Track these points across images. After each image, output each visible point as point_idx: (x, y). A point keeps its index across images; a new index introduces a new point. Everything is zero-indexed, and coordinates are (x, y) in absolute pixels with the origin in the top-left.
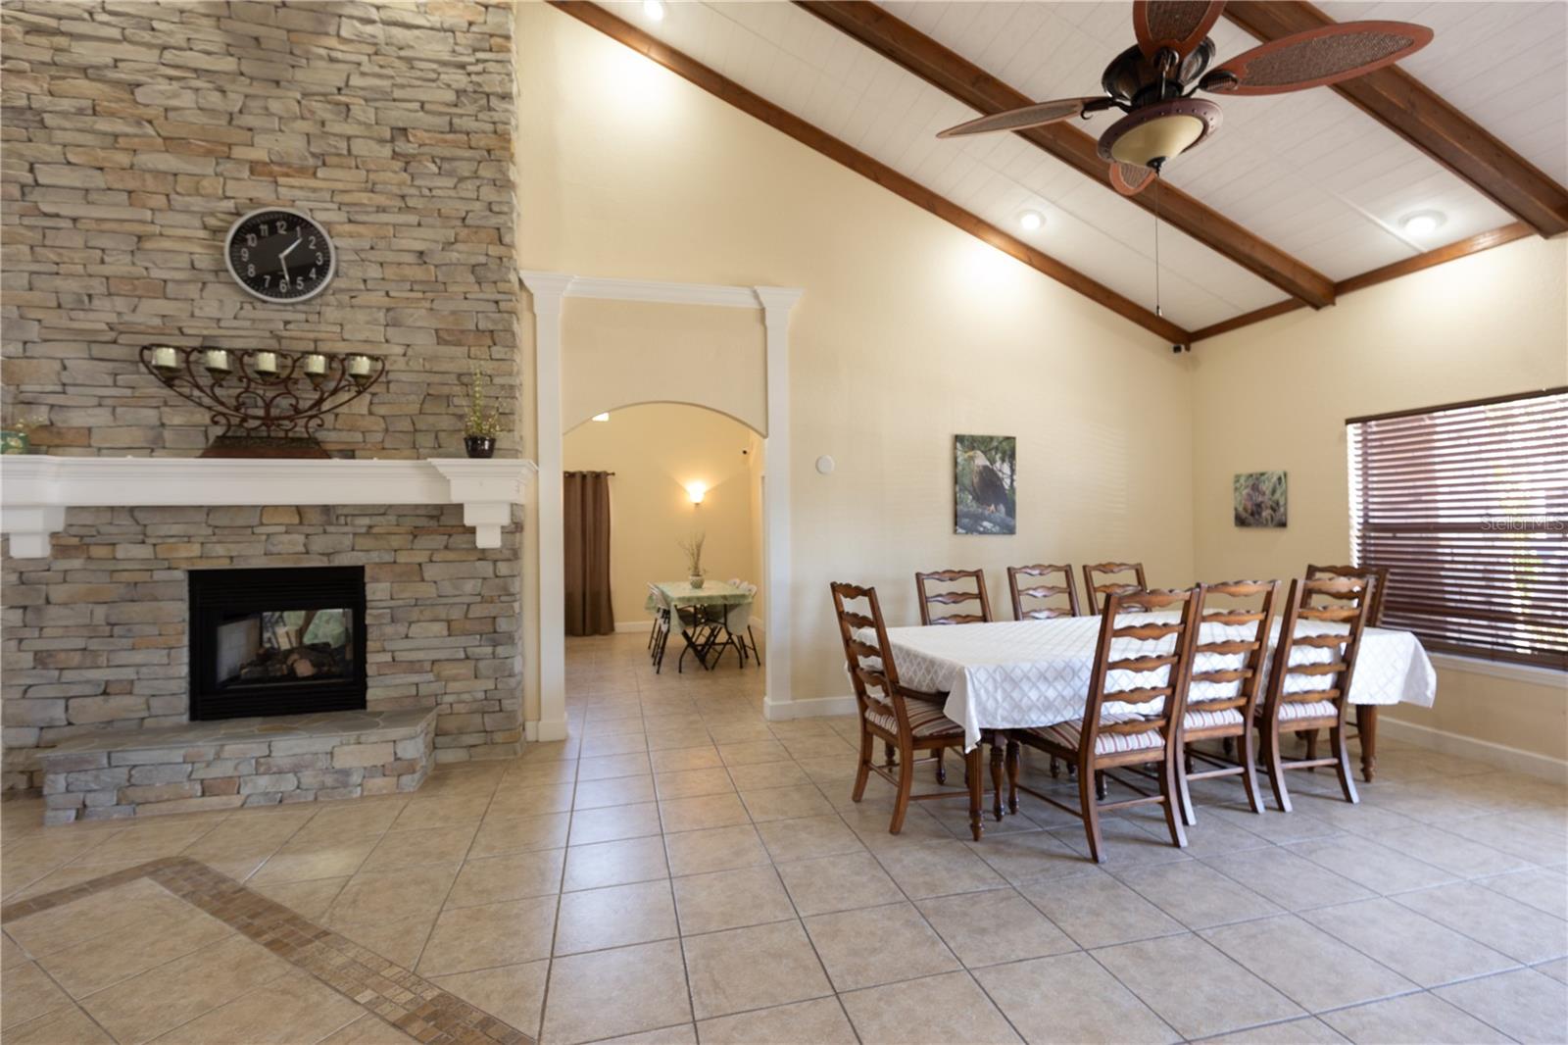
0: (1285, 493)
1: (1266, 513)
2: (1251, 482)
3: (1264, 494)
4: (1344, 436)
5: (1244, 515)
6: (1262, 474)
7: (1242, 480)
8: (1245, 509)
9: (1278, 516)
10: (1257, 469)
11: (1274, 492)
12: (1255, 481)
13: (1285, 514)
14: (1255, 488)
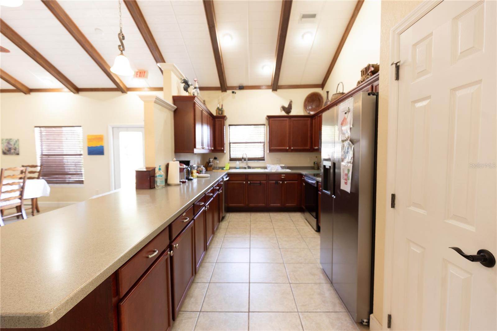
0: (18, 145)
1: (12, 151)
2: (7, 142)
3: (11, 145)
4: (34, 131)
5: (5, 151)
6: (11, 139)
7: (4, 140)
8: (6, 150)
9: (16, 152)
10: (9, 137)
11: (15, 144)
12: (9, 141)
13: (18, 151)
14: (9, 143)
